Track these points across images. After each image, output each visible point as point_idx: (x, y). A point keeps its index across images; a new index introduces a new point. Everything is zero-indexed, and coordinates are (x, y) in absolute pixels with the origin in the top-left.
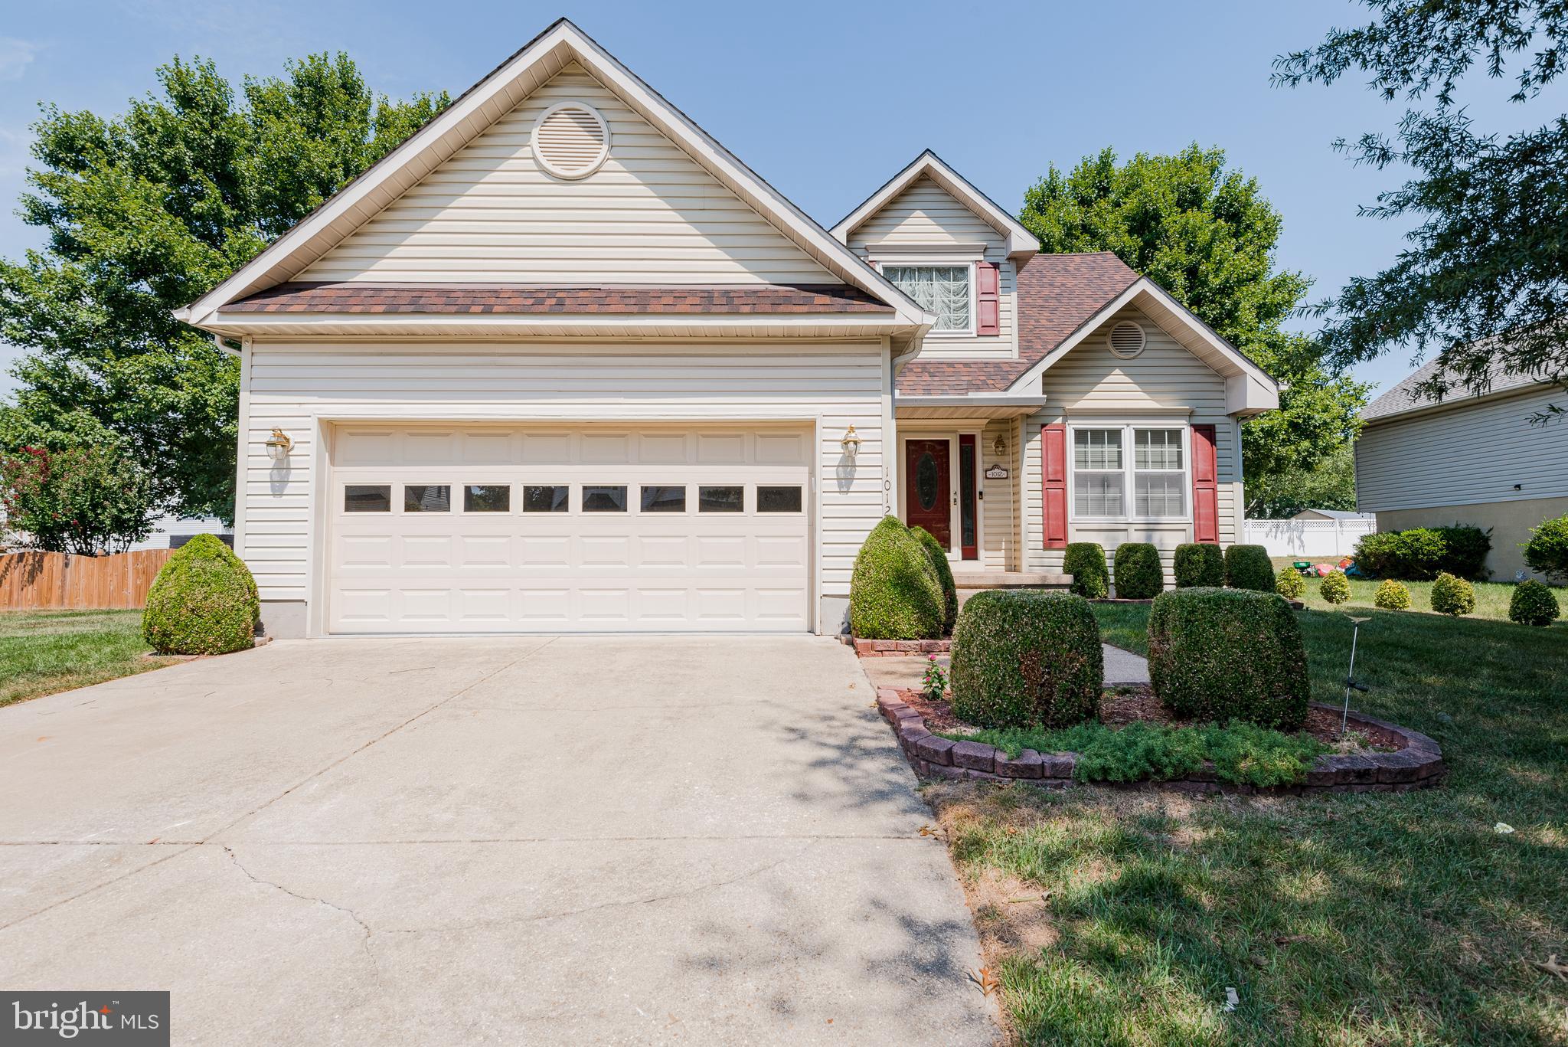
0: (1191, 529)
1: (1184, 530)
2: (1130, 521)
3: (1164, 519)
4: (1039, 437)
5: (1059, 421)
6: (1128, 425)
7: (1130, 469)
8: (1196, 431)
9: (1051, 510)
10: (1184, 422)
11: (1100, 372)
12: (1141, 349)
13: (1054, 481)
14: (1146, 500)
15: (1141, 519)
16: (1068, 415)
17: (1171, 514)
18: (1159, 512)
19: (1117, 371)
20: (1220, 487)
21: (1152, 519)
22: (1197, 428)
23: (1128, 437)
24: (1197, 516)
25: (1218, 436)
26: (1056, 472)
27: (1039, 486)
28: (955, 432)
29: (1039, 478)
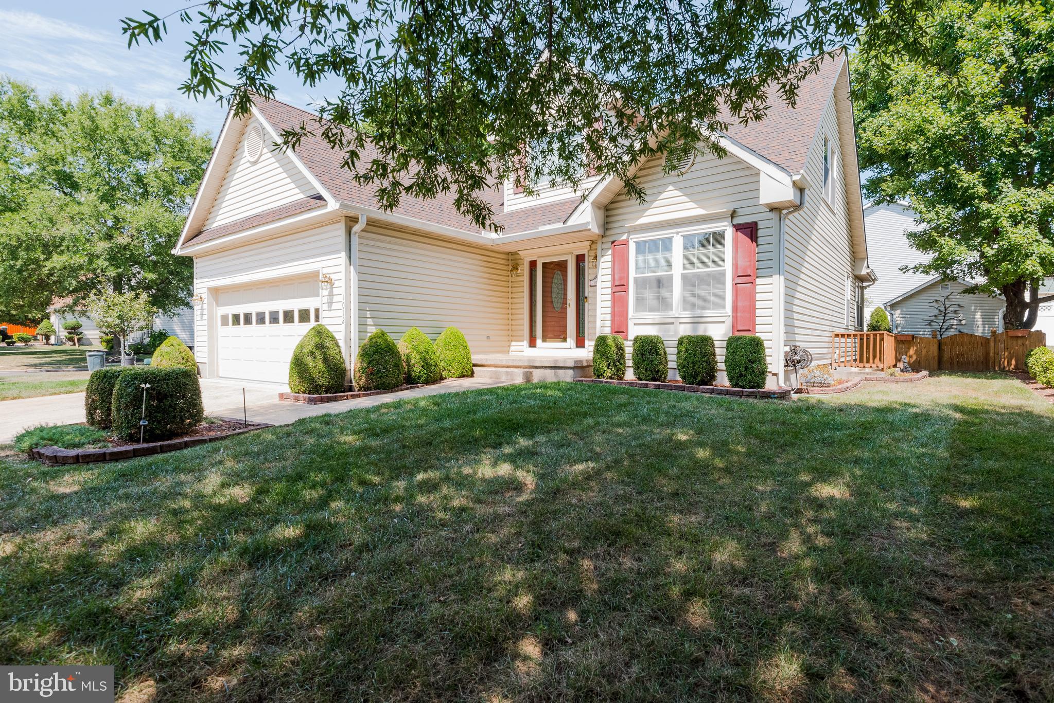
0: (729, 321)
1: (723, 322)
2: (677, 315)
3: (708, 313)
4: (610, 252)
5: (624, 237)
6: (677, 233)
7: (677, 270)
8: (737, 230)
9: (616, 309)
10: (726, 223)
11: (659, 190)
12: (690, 163)
13: (620, 287)
14: (693, 297)
15: (688, 313)
16: (631, 231)
17: (714, 308)
18: (703, 308)
19: (671, 188)
20: (758, 281)
21: (697, 313)
22: (738, 228)
23: (678, 243)
24: (735, 309)
25: (760, 233)
26: (621, 279)
27: (609, 291)
28: (571, 253)
29: (609, 284)
